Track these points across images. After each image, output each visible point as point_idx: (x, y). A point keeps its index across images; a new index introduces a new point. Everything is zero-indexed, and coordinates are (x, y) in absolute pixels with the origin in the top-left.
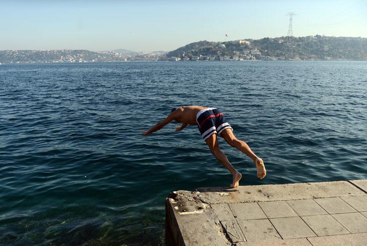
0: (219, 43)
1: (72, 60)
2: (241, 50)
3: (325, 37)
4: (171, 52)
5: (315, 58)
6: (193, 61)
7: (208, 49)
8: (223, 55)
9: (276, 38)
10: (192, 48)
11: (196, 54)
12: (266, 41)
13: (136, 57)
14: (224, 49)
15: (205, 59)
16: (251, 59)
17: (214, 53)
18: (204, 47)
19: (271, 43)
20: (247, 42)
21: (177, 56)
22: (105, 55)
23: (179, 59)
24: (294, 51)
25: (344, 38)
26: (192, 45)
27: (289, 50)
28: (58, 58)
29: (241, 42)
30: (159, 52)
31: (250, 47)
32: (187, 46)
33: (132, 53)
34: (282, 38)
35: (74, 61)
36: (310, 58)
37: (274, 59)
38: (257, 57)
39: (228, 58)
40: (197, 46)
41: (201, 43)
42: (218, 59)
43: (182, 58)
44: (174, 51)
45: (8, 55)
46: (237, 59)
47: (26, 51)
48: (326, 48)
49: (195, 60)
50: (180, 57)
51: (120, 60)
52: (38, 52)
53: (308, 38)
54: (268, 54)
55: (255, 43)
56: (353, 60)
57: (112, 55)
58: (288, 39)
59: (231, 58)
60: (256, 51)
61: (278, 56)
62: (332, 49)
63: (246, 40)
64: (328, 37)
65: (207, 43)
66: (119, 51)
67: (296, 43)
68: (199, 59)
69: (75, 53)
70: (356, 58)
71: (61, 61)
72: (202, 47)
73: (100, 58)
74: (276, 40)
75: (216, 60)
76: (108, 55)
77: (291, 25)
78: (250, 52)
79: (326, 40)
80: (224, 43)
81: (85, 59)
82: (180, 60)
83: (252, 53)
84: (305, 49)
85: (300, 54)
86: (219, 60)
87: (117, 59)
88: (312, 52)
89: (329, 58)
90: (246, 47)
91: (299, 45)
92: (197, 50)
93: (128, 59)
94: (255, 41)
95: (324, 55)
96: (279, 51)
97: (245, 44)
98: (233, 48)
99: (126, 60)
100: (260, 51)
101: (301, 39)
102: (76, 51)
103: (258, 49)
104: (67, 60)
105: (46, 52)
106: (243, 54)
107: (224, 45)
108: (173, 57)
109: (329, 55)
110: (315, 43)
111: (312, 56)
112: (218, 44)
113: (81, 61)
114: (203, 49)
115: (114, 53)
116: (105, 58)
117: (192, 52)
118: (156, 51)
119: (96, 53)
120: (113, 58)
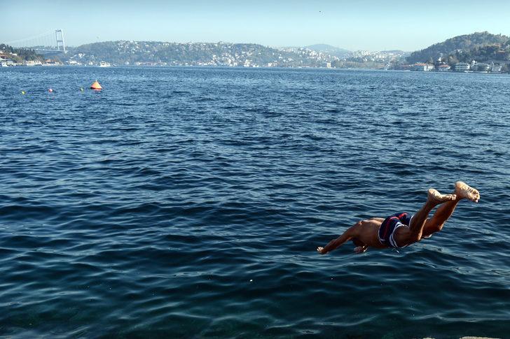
1: (231, 62)
4: (415, 53)
6: (458, 71)
7: (490, 50)
10: (458, 46)
11: (464, 58)
13: (348, 60)
15: (481, 69)
17: (501, 57)
18: (482, 46)
21: (427, 62)
22: (292, 54)
23: (431, 67)
26: (458, 41)
28: (208, 57)
30: (392, 52)
32: (448, 42)
33: (341, 53)
35: (236, 64)
40: (468, 42)
41: (477, 37)
43: (437, 65)
44: (423, 51)
45: (122, 50)
47: (153, 43)
49: (462, 71)
50: (434, 64)
51: (319, 66)
52: (173, 45)
57: (302, 55)
65: (490, 37)
66: (316, 48)
68: (471, 69)
69: (238, 48)
71: (212, 63)
72: (477, 46)
73: (282, 60)
75: (503, 71)
76: (297, 56)
81: (255, 61)
82: (432, 70)
87: (313, 62)
92: (468, 51)
93: (333, 64)
99: (329, 65)
102: (239, 45)
104: (222, 62)
105: (187, 46)
108: (419, 64)
113: (247, 64)
114: (480, 49)
115: (309, 52)
116: (290, 60)
117: (457, 53)
118: (387, 50)
119: (276, 51)
120: (306, 62)
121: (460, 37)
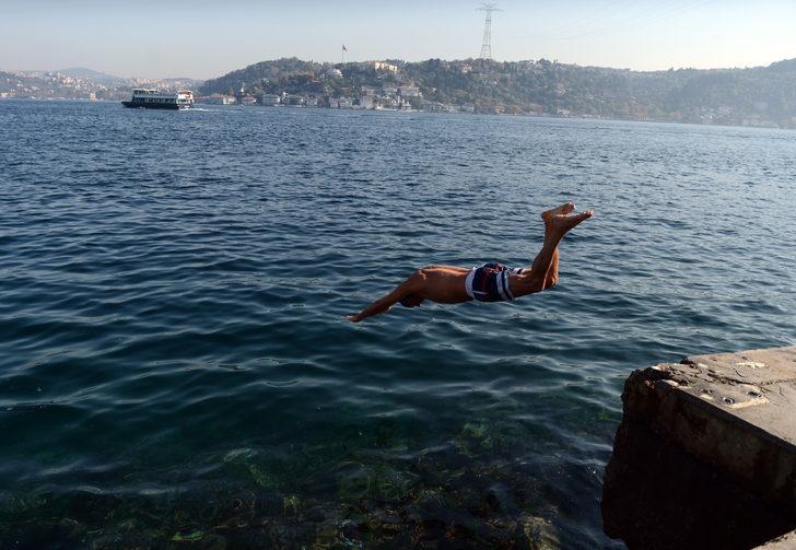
0: (326, 65)
2: (377, 85)
3: (559, 65)
4: (210, 81)
5: (537, 110)
6: (266, 105)
7: (302, 80)
8: (337, 94)
9: (456, 62)
10: (263, 75)
11: (272, 89)
12: (433, 65)
13: (120, 89)
14: (338, 82)
15: (294, 102)
16: (400, 106)
17: (315, 89)
18: (292, 74)
19: (445, 73)
20: (391, 67)
21: (226, 93)
22: (36, 81)
23: (232, 100)
24: (494, 94)
25: (597, 68)
26: (262, 68)
27: (482, 91)
29: (377, 66)
30: (178, 80)
31: (399, 78)
32: (250, 69)
33: (108, 81)
34: (469, 62)
36: (528, 110)
37: (452, 109)
38: (415, 104)
39: (348, 102)
40: (275, 70)
41: (284, 64)
42: (325, 104)
43: (239, 97)
44: (220, 79)
46: (369, 105)
48: (561, 90)
49: (272, 105)
50: (234, 96)
51: (79, 97)
53: (524, 64)
54: (438, 99)
55: (409, 70)
56: (615, 119)
57: (55, 83)
58: (483, 65)
59: (357, 102)
60: (412, 90)
61: (459, 102)
62: (572, 93)
63: (388, 61)
64: (564, 66)
66: (72, 73)
67: (500, 75)
68: (281, 103)
70: (619, 115)
72: (287, 74)
73: (21, 90)
74: (456, 65)
75: (320, 105)
76: (44, 83)
77: (487, 34)
78: (399, 90)
79: (559, 72)
80: (338, 66)
82: (234, 104)
83: (403, 93)
84: (518, 89)
85: (507, 100)
86: (328, 106)
87: (69, 92)
88: (532, 98)
89: (565, 112)
90: (390, 78)
91: (504, 80)
92: (276, 80)
93: (100, 94)
94: (409, 66)
95: (555, 104)
96: (461, 92)
97: (387, 70)
98: (359, 79)
99: (93, 95)
100: (422, 90)
101: (508, 67)
103: (416, 85)
106: (383, 94)
107: (338, 72)
108: (216, 95)
109: (565, 106)
110: (538, 77)
111: (533, 105)
112: (325, 68)
114: (290, 78)
115: (61, 78)
116: (35, 88)
117: (263, 83)
118: (172, 77)
119: (12, 76)
120: (58, 91)
121: (264, 63)
